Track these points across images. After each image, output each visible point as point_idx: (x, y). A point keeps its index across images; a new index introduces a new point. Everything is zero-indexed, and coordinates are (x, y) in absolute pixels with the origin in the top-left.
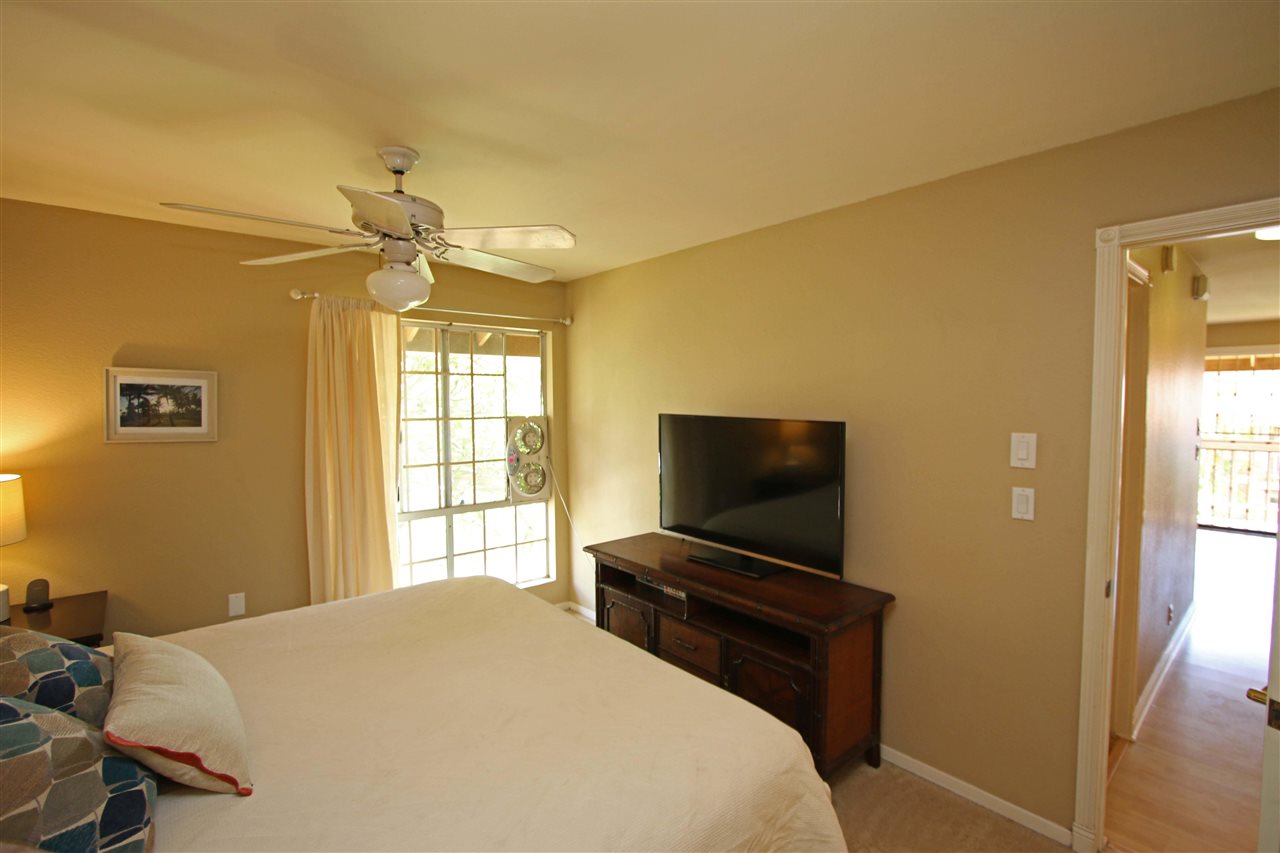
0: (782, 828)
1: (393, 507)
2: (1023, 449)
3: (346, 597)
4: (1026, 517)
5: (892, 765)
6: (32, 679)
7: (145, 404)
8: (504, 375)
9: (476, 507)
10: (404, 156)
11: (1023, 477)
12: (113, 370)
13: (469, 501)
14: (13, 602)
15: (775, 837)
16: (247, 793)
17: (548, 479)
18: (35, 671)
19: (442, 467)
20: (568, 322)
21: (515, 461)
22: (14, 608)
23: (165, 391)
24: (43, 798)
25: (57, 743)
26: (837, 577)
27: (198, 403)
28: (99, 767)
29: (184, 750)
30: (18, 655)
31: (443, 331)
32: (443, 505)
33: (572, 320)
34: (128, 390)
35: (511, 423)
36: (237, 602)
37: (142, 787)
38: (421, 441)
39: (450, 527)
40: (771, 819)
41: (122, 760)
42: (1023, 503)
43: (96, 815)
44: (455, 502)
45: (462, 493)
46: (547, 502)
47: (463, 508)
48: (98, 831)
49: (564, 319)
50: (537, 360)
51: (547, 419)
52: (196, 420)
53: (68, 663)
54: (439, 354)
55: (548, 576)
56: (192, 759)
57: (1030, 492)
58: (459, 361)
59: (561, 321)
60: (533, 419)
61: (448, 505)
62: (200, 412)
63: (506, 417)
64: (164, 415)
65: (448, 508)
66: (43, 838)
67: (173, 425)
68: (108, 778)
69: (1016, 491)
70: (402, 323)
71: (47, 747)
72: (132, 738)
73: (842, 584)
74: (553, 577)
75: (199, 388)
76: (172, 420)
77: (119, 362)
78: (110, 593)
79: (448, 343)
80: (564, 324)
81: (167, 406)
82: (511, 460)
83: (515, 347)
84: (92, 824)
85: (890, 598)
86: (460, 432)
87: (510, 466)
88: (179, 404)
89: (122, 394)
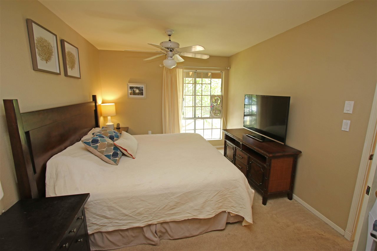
0: (231, 192)
1: (181, 116)
2: (349, 107)
3: (170, 133)
4: (346, 130)
5: (296, 201)
6: (109, 135)
7: (134, 91)
8: (211, 84)
9: (202, 118)
10: (170, 31)
11: (347, 116)
12: (128, 84)
13: (200, 116)
14: (115, 127)
15: (229, 194)
16: (134, 158)
17: (221, 112)
18: (110, 134)
19: (194, 108)
20: (229, 68)
21: (212, 107)
22: (114, 128)
23: (137, 88)
24: (105, 149)
25: (108, 143)
26: (283, 144)
27: (143, 90)
28: (113, 147)
29: (125, 149)
30: (108, 131)
31: (195, 72)
32: (194, 117)
33: (230, 68)
34: (131, 88)
35: (212, 97)
36: (150, 132)
37: (119, 152)
38: (189, 101)
39: (195, 122)
40: (227, 189)
41: (116, 148)
42: (346, 126)
43: (112, 154)
44: (197, 116)
45: (198, 114)
46: (221, 118)
47: (199, 118)
48: (111, 156)
49: (228, 67)
50: (220, 80)
51: (222, 96)
52: (142, 94)
53: (114, 134)
54: (194, 79)
55: (220, 138)
56: (126, 150)
57: (349, 122)
58: (199, 80)
59: (227, 68)
60: (218, 96)
61: (195, 117)
62: (143, 93)
63: (211, 95)
64: (137, 93)
65: (195, 118)
66: (105, 154)
67: (138, 95)
68: (114, 149)
69: (344, 121)
70: (184, 71)
71: (106, 143)
72: (118, 145)
73: (285, 146)
74: (221, 139)
75: (143, 87)
76: (138, 94)
77: (130, 82)
78: (129, 128)
79: (196, 76)
80: (228, 69)
81: (137, 91)
82: (211, 107)
83: (214, 76)
84: (111, 155)
85: (301, 152)
86: (198, 98)
87: (211, 108)
88: (139, 91)
89: (130, 89)
